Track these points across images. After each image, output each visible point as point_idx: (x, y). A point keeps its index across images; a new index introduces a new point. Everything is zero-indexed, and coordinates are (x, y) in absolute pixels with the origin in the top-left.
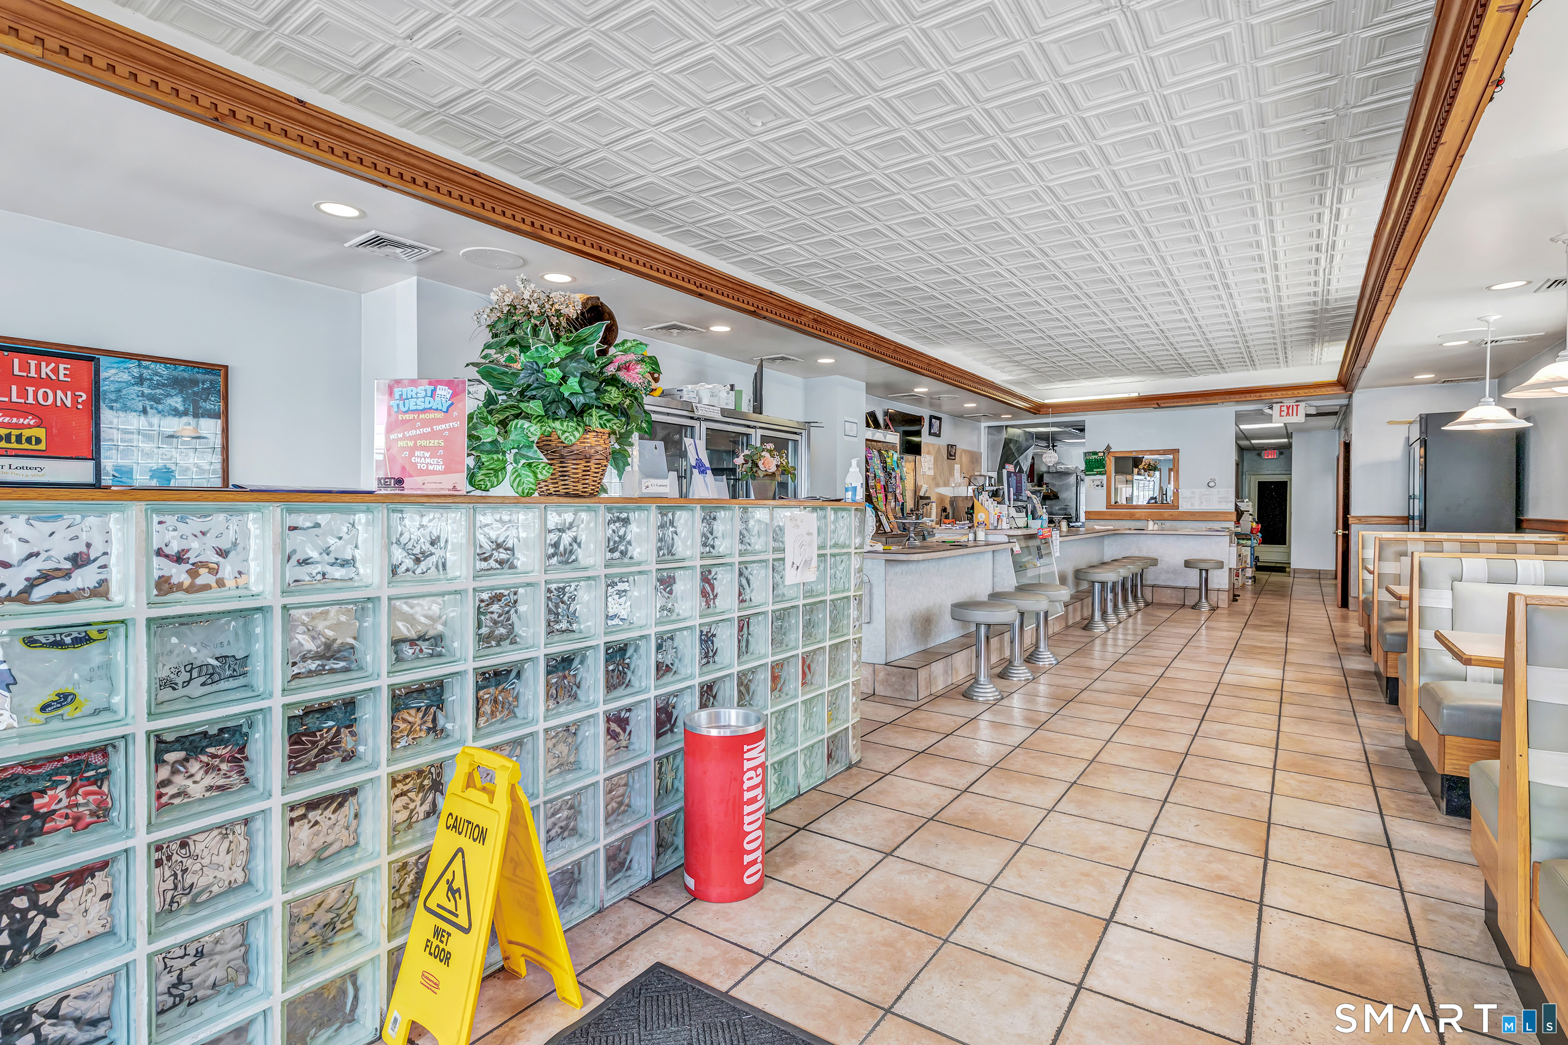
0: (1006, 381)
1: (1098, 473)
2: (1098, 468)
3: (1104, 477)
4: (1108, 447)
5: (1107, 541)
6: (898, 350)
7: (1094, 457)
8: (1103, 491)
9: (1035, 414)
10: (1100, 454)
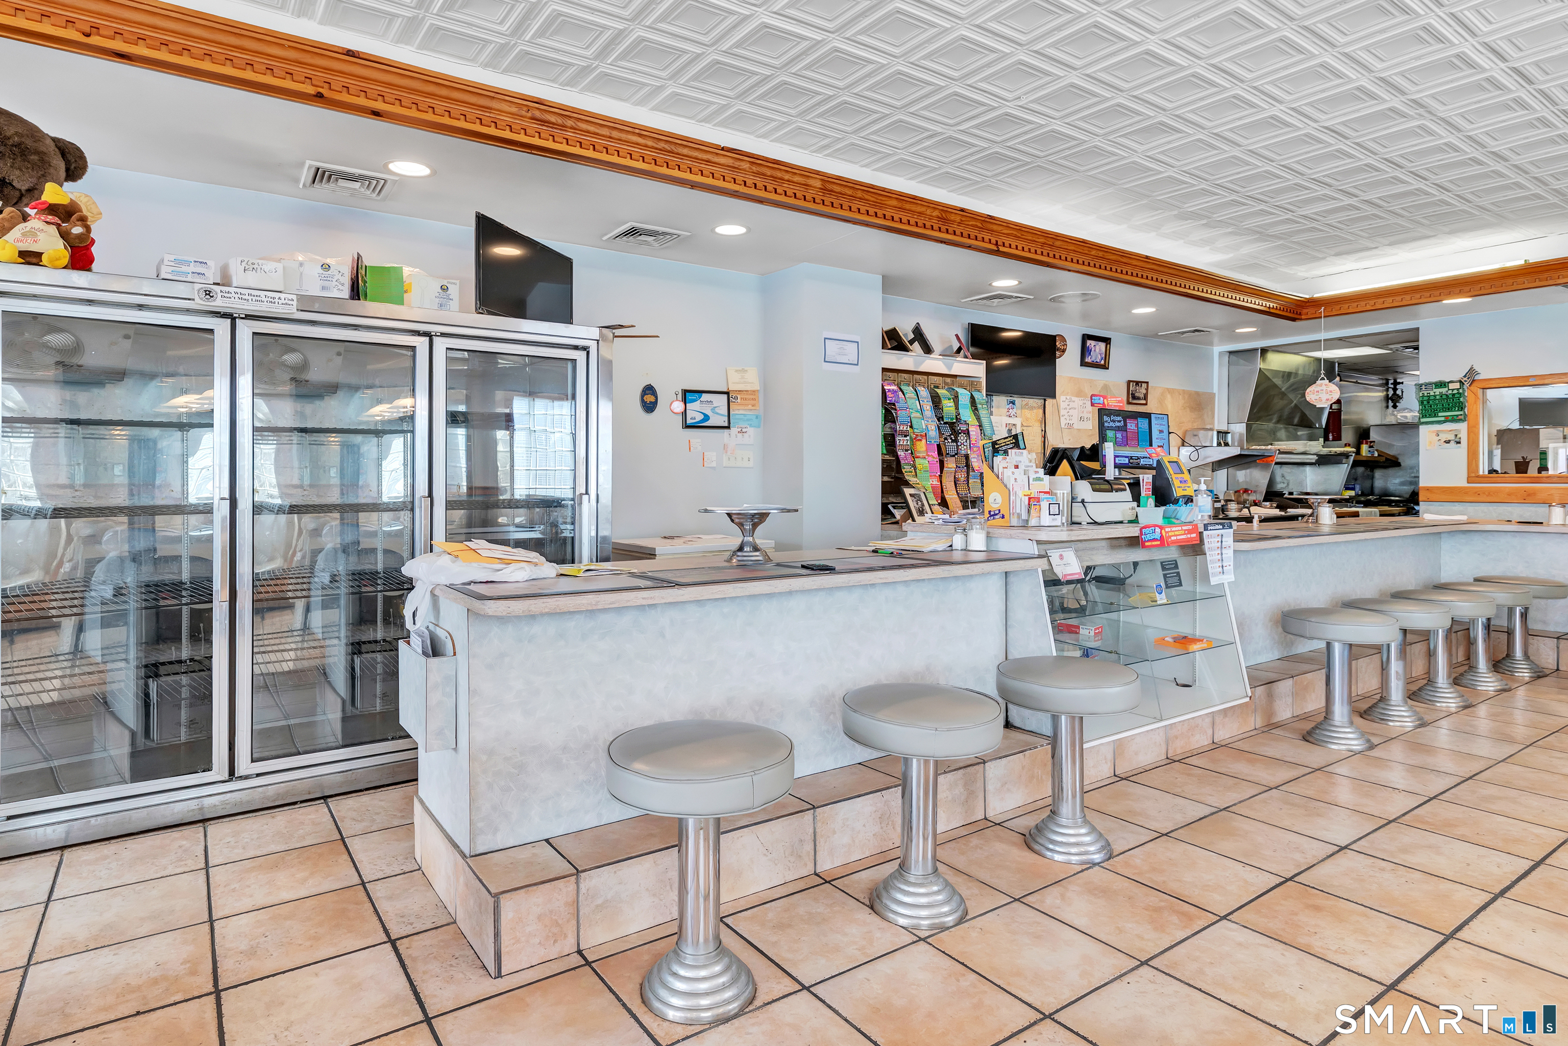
0: (1218, 264)
1: (1447, 420)
2: (1449, 410)
3: (1462, 427)
4: (1471, 373)
5: (1446, 545)
6: (830, 186)
7: (1438, 391)
8: (1462, 451)
9: (1294, 320)
10: (1451, 386)
